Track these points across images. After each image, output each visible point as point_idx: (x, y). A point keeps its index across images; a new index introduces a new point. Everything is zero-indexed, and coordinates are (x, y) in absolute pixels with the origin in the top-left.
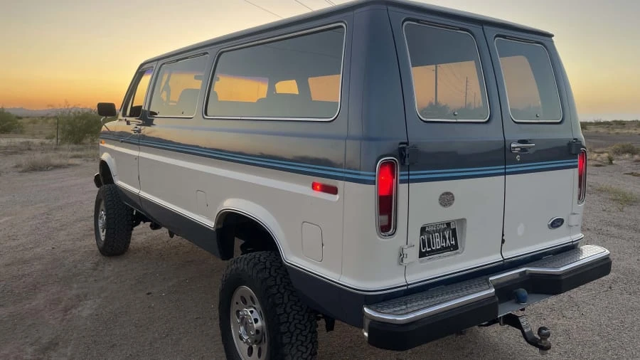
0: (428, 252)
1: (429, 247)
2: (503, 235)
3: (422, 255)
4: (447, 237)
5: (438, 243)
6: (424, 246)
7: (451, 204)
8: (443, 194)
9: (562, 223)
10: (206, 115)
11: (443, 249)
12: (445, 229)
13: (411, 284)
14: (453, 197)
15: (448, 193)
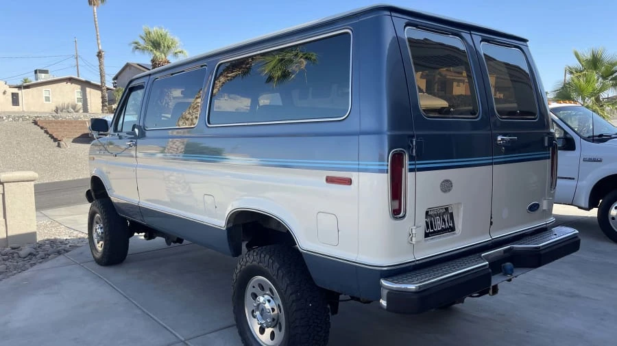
0: (432, 233)
1: (432, 228)
2: (491, 218)
3: (427, 235)
4: (446, 220)
5: (439, 225)
6: (428, 228)
7: (450, 190)
8: (443, 182)
9: (538, 208)
10: (209, 123)
11: (443, 231)
12: (444, 213)
13: (417, 260)
14: (451, 183)
15: (447, 181)
